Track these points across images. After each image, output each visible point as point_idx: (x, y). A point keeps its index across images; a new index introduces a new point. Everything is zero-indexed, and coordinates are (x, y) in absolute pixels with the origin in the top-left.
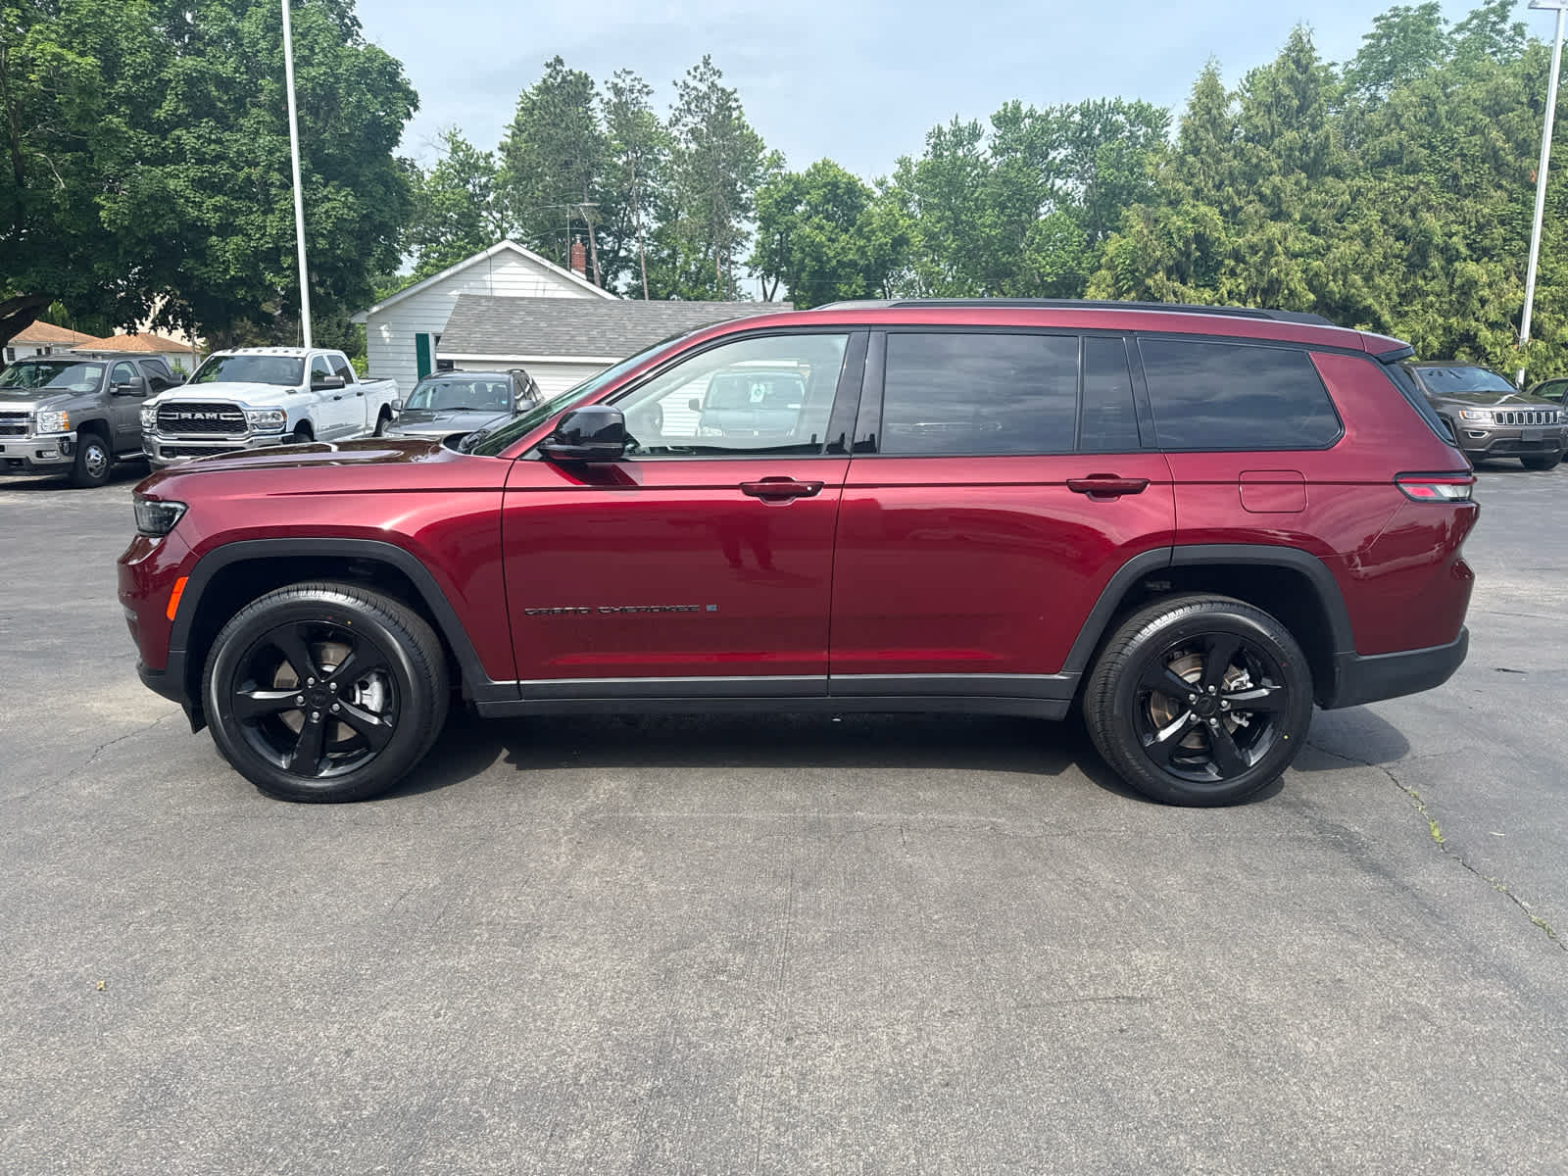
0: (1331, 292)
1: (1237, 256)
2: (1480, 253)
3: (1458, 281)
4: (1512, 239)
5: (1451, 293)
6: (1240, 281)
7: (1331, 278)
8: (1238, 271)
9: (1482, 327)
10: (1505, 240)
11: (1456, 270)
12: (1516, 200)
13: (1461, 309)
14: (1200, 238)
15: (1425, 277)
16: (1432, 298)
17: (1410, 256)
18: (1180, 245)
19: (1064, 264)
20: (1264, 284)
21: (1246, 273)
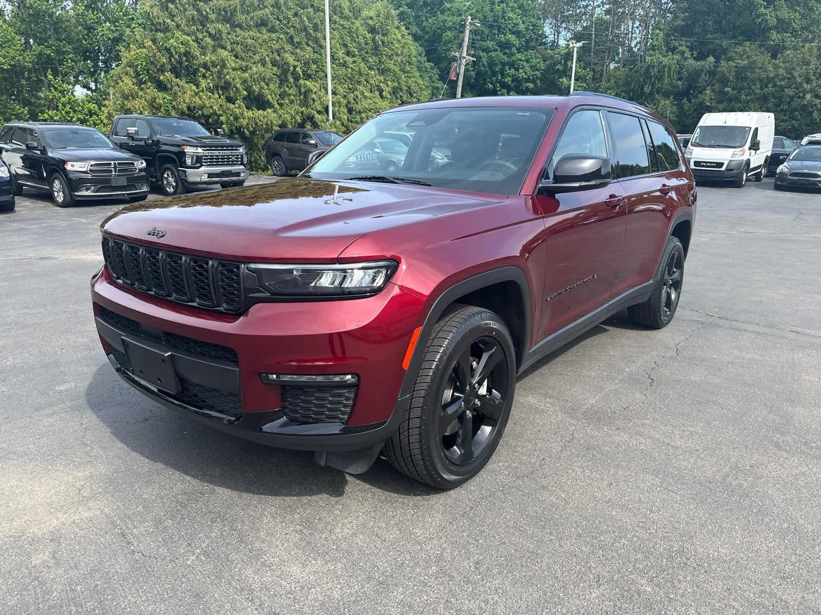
0: (254, 91)
1: (205, 66)
2: (308, 77)
3: (303, 90)
4: (318, 71)
5: (300, 95)
6: (209, 81)
7: (253, 83)
8: (207, 75)
9: (315, 113)
10: (316, 71)
11: (300, 84)
12: (317, 52)
13: (305, 103)
14: (187, 54)
15: (288, 87)
16: (292, 97)
17: (281, 75)
18: (177, 57)
19: (13, 58)
20: (222, 84)
21: (211, 77)
